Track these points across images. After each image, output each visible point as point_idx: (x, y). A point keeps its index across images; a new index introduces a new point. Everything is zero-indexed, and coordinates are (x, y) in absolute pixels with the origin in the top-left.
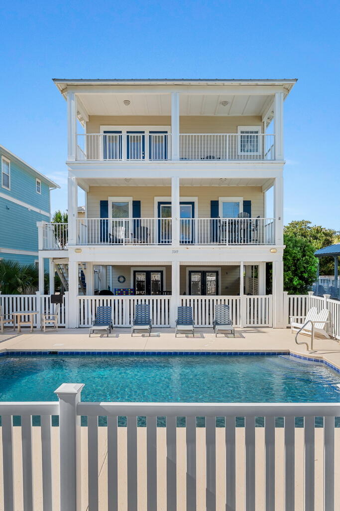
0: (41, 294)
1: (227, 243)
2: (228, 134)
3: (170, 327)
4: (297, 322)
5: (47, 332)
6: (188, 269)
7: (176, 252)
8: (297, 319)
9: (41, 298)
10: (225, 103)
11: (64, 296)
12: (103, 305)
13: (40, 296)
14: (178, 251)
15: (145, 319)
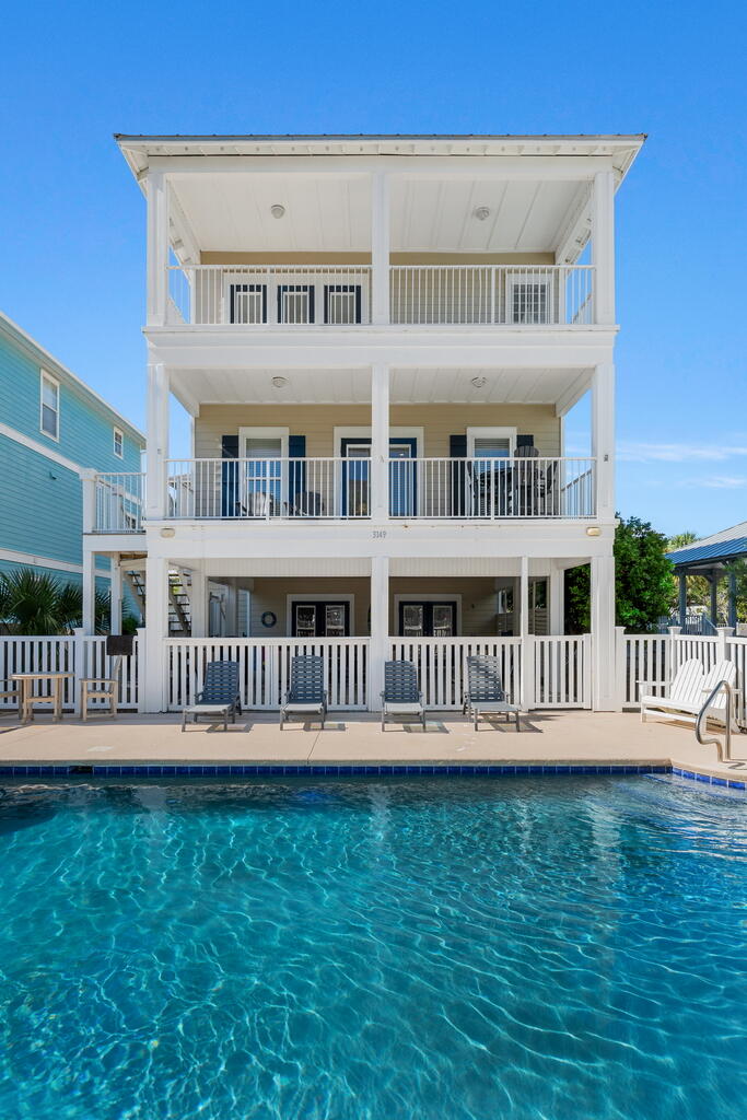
0: (87, 635)
1: (492, 516)
3: (367, 711)
4: (654, 694)
5: (90, 722)
7: (382, 535)
8: (654, 688)
9: (86, 643)
10: (482, 213)
11: (135, 639)
12: (222, 659)
13: (84, 638)
14: (385, 533)
15: (313, 690)
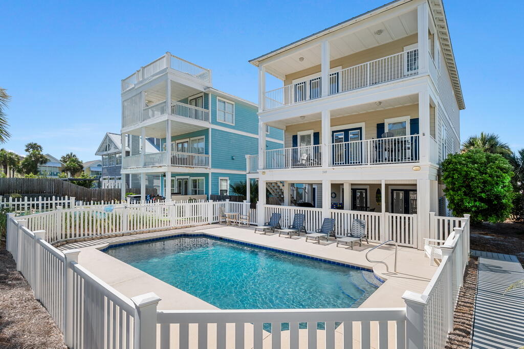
0: (247, 202)
2: (368, 63)
6: (390, 188)
7: (325, 172)
9: (246, 205)
10: (380, 32)
11: (257, 204)
